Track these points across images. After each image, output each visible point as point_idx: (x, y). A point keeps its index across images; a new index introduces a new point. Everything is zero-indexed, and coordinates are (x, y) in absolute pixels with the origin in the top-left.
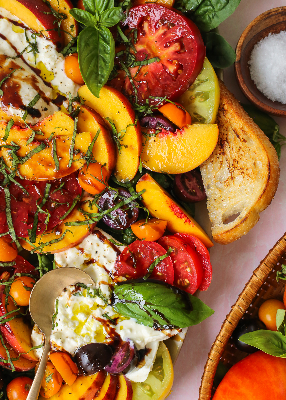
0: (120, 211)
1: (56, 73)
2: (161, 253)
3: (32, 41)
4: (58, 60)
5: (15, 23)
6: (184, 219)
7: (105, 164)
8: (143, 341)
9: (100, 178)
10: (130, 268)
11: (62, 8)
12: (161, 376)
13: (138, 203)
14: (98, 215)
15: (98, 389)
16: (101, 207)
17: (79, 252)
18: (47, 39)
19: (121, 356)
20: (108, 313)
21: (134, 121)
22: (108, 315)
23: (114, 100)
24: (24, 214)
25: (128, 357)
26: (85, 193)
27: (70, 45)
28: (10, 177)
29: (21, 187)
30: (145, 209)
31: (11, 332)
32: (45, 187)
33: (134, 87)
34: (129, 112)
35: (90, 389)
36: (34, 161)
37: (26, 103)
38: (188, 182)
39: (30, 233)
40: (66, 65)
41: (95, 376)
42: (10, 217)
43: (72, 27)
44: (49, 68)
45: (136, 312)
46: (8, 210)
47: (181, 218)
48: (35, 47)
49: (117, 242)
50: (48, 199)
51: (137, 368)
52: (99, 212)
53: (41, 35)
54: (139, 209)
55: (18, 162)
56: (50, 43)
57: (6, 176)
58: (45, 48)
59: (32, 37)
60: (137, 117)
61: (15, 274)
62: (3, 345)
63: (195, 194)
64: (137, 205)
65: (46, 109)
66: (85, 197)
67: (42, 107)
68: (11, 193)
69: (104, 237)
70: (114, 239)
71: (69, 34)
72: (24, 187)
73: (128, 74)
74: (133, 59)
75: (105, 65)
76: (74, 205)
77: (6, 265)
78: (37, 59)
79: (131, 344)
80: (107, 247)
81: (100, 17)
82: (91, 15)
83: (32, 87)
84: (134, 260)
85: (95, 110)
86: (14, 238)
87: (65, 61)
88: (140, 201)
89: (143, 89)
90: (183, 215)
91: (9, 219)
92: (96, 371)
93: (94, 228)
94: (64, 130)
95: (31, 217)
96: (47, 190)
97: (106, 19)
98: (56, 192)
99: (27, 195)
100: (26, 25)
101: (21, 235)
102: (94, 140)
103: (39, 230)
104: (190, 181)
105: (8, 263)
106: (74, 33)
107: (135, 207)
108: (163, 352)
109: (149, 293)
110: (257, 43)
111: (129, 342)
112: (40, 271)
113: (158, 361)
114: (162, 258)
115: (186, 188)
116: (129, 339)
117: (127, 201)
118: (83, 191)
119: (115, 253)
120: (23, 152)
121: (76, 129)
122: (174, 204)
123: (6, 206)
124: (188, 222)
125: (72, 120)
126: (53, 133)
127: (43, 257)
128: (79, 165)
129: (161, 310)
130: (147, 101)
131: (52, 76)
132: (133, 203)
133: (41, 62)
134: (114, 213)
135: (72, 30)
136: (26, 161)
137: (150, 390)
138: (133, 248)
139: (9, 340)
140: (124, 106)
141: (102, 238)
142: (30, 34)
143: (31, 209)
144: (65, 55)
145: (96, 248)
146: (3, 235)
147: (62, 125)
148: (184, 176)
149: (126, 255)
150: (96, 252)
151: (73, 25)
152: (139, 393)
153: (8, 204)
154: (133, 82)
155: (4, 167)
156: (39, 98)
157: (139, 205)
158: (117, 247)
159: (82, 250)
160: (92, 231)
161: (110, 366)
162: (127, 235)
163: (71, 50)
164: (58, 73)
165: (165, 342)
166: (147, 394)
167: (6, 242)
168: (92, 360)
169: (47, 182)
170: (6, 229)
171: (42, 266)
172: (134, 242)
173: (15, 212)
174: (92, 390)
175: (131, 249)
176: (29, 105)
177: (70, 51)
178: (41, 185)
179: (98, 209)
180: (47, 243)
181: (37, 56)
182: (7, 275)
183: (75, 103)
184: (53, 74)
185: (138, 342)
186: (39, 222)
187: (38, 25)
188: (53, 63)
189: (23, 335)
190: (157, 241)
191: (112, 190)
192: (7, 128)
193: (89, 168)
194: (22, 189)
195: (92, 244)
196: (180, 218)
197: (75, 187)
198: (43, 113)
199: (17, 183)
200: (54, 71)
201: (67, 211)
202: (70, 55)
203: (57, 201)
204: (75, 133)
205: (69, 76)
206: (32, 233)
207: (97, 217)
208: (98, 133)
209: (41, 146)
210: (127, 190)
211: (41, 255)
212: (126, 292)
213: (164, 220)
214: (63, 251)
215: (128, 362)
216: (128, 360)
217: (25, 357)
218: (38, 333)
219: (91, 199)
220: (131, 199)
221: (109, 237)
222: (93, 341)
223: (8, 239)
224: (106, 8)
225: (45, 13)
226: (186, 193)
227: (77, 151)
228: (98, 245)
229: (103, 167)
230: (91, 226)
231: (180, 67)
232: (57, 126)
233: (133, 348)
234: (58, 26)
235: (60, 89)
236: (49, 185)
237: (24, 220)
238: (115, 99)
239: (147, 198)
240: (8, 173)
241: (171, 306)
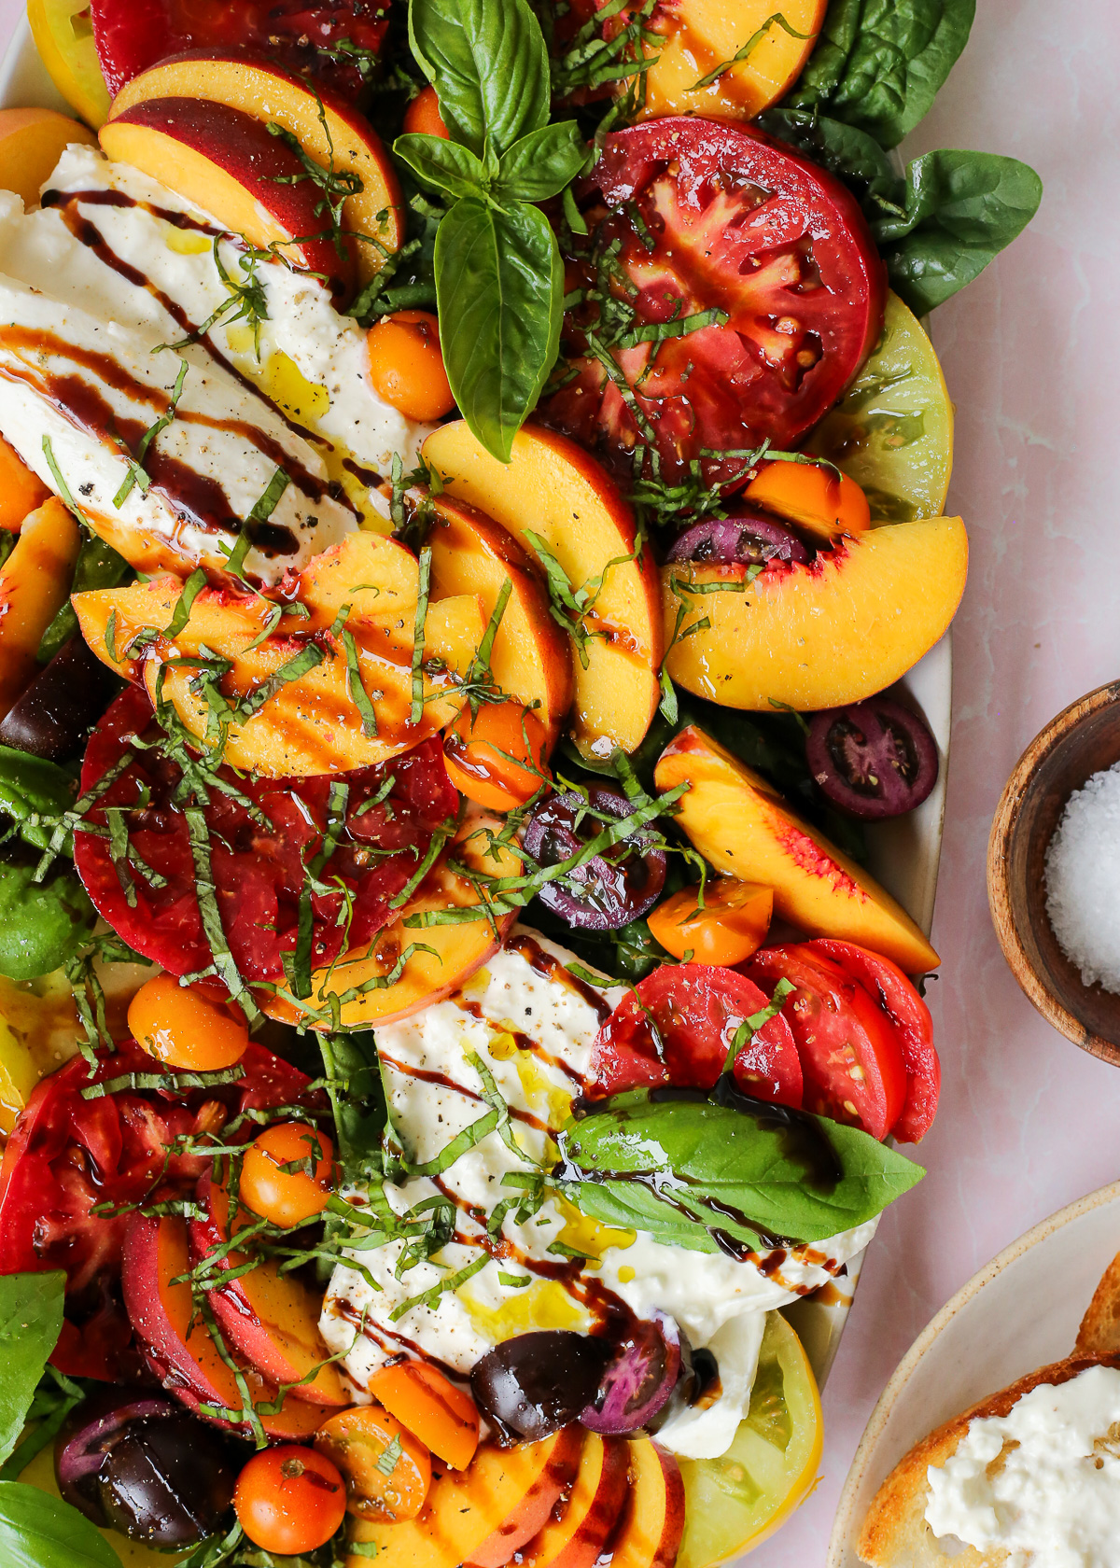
0: (601, 865)
1: (336, 390)
2: (752, 1005)
3: (242, 278)
4: (342, 343)
5: (179, 220)
6: (832, 878)
7: (538, 703)
8: (710, 1314)
9: (521, 755)
10: (643, 1064)
11: (342, 154)
12: (780, 1430)
13: (664, 835)
14: (523, 882)
15: (560, 1489)
16: (531, 855)
17: (468, 1015)
18: (296, 270)
19: (637, 1371)
21: (631, 545)
23: (557, 473)
24: (262, 899)
25: (660, 1374)
26: (470, 808)
27: (379, 283)
28: (202, 771)
29: (244, 802)
30: (689, 854)
31: (247, 1312)
32: (328, 794)
34: (613, 514)
35: (534, 1490)
36: (281, 709)
37: (243, 507)
39: (290, 966)
40: (373, 354)
41: (550, 1442)
42: (215, 912)
43: (382, 216)
44: (309, 371)
46: (204, 888)
47: (821, 876)
48: (254, 299)
49: (597, 973)
50: (342, 837)
51: (696, 1410)
52: (525, 872)
53: (275, 258)
54: (668, 854)
55: (228, 717)
56: (311, 284)
57: (187, 769)
58: (292, 301)
59: (241, 262)
60: (642, 527)
61: (246, 1112)
62: (223, 1358)
64: (658, 842)
65: (313, 522)
66: (470, 818)
67: (297, 516)
68: (210, 824)
69: (550, 960)
70: (583, 963)
71: (374, 242)
72: (255, 803)
76: (436, 851)
77: (211, 1081)
78: (263, 344)
79: (670, 1331)
80: (563, 994)
83: (254, 448)
84: (655, 1037)
85: (488, 511)
86: (235, 987)
87: (369, 342)
88: (670, 827)
90: (826, 863)
91: (212, 918)
92: (548, 1429)
93: (511, 928)
94: (384, 595)
95: (289, 909)
96: (337, 805)
98: (368, 812)
99: (268, 829)
100: (216, 224)
101: (256, 975)
102: (492, 621)
103: (320, 952)
105: (219, 1072)
106: (391, 239)
107: (655, 847)
108: (781, 1347)
111: (659, 1324)
112: (331, 1093)
113: (768, 1379)
114: (757, 1021)
116: (659, 1310)
117: (623, 830)
118: (463, 800)
119: (591, 1014)
120: (241, 682)
121: (425, 589)
122: (794, 829)
123: (197, 875)
124: (846, 889)
125: (410, 559)
126: (348, 608)
127: (337, 1046)
128: (444, 711)
131: (323, 401)
132: (644, 834)
133: (278, 354)
134: (579, 872)
135: (383, 230)
136: (256, 710)
137: (746, 1482)
138: (651, 996)
139: (241, 1340)
140: (593, 494)
141: (541, 961)
142: (231, 254)
143: (284, 880)
144: (367, 323)
145: (524, 1000)
146: (193, 977)
147: (378, 576)
149: (629, 1021)
150: (528, 1011)
151: (385, 212)
152: (705, 1494)
153: (203, 867)
155: (179, 740)
156: (286, 484)
157: (664, 840)
158: (599, 990)
159: (475, 1009)
160: (510, 941)
161: (599, 1409)
162: (630, 948)
163: (386, 300)
164: (342, 388)
165: (785, 1311)
166: (735, 1497)
167: (205, 1001)
168: (534, 1390)
169: (338, 779)
170: (204, 959)
171: (337, 1076)
172: (656, 972)
173: (231, 894)
174: (542, 1494)
175: (644, 999)
176: (255, 511)
177: (380, 305)
178: (314, 790)
179: (524, 862)
180: (351, 994)
181: (261, 333)
182: (218, 1112)
183: (414, 494)
184: (325, 393)
185: (693, 1320)
186: (318, 921)
187: (263, 224)
188: (322, 356)
189: (290, 1318)
190: (745, 967)
191: (569, 790)
192: (181, 600)
193: (480, 720)
194: (249, 808)
195: (508, 986)
196: (816, 877)
197: (431, 788)
198: (304, 537)
199: (227, 789)
200: (332, 380)
201: (411, 876)
202: (385, 319)
203: (375, 845)
204: (425, 600)
205: (384, 398)
206: (296, 964)
207: (520, 890)
208: (506, 595)
209: (307, 655)
210: (616, 786)
211: (331, 1037)
213: (755, 884)
214: (409, 1015)
215: (661, 1393)
216: (663, 1386)
217: (300, 1396)
219: (496, 827)
220: (638, 820)
221: (566, 958)
222: (534, 1327)
223: (213, 994)
225: (284, 180)
226: (837, 785)
227: (430, 665)
228: (531, 989)
229: (529, 712)
230: (502, 926)
232: (357, 583)
233: (676, 1341)
234: (335, 223)
235: (352, 447)
236: (341, 790)
237: (265, 920)
238: (561, 470)
239: (695, 815)
240: (195, 757)
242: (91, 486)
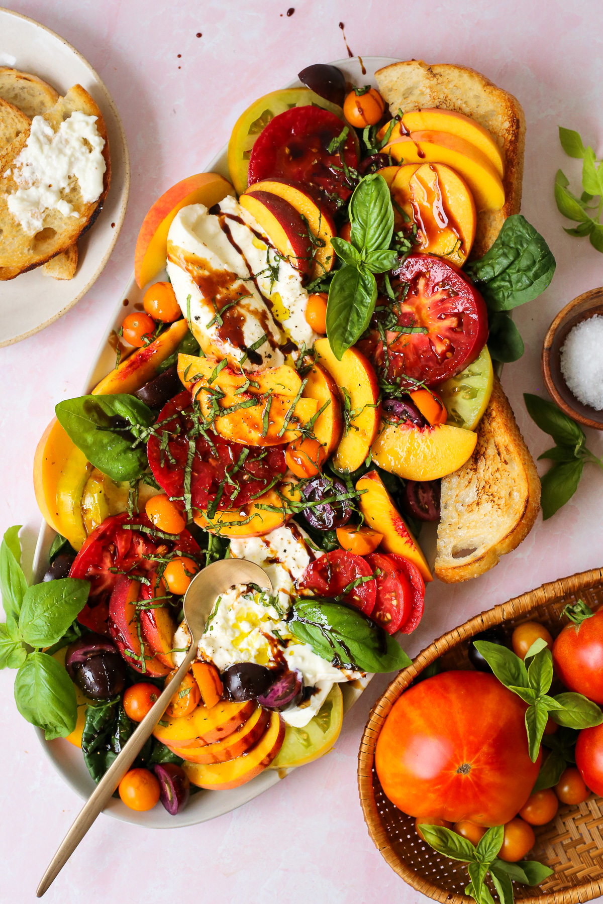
0: (328, 507)
1: (292, 313)
2: (366, 573)
3: (274, 264)
4: (300, 297)
5: (258, 235)
6: (405, 539)
7: (326, 444)
8: (315, 676)
9: (314, 461)
10: (321, 581)
11: (322, 233)
12: (325, 726)
13: (354, 504)
14: (300, 505)
15: (242, 722)
16: (305, 496)
17: (264, 545)
18: (294, 268)
19: (283, 688)
20: (280, 630)
21: (376, 402)
22: (279, 632)
23: (358, 368)
24: (207, 480)
25: (291, 691)
26: (289, 473)
27: (319, 281)
28: (201, 428)
29: (211, 444)
30: (360, 513)
31: (153, 622)
32: (241, 451)
33: (386, 357)
34: (372, 389)
35: (233, 719)
36: (237, 416)
37: (248, 343)
38: (422, 494)
39: (210, 506)
40: (309, 305)
41: (243, 704)
42: (189, 478)
43: (328, 258)
44: (286, 304)
45: (316, 637)
46: (188, 469)
47: (402, 537)
48: (275, 272)
49: (314, 545)
50: (241, 468)
51: (299, 708)
52: (301, 501)
53: (287, 260)
54: (353, 511)
55: (218, 413)
56: (297, 274)
57: (196, 426)
58: (288, 278)
59: (275, 258)
60: (380, 397)
61: (175, 551)
62: (138, 636)
63: (427, 511)
64: (352, 506)
65: (270, 356)
66: (287, 476)
67: (265, 353)
68: (197, 447)
69: (300, 535)
70: (311, 540)
71: (322, 266)
72: (215, 446)
73: (383, 339)
74: (394, 321)
75: (358, 320)
76: (273, 484)
77: (167, 537)
78: (273, 288)
79: (299, 677)
80: (300, 548)
81: (367, 257)
82: (357, 252)
83: (260, 324)
84: (329, 572)
85: (330, 372)
86: (188, 507)
87: (309, 300)
88: (357, 502)
89: (397, 363)
90: (406, 533)
91: (188, 481)
92: (245, 699)
93: (289, 519)
94: (286, 389)
95: (215, 487)
96: (243, 456)
97: (373, 261)
98: (254, 462)
99: (216, 456)
100: (271, 241)
101: (197, 505)
102: (320, 411)
103: (222, 505)
104: (424, 492)
105: (170, 535)
106: (328, 267)
107: (348, 507)
108: (335, 697)
109: (338, 618)
110: (576, 325)
111: (296, 673)
112: (208, 556)
113: (327, 707)
114: (366, 579)
115: (418, 501)
116: (297, 669)
117: (341, 498)
118: (287, 468)
119: (308, 558)
120: (226, 403)
121: (301, 392)
122: (399, 518)
123: (187, 464)
124: (410, 544)
125: (300, 380)
126: (272, 389)
127: (215, 540)
128: (292, 436)
129: (348, 643)
130: (398, 379)
131: (287, 315)
132: (347, 502)
133: (277, 293)
134: (320, 507)
135: (327, 263)
136: (228, 413)
137: (307, 740)
138: (332, 558)
139: (147, 632)
140: (368, 380)
141: (296, 534)
142: (272, 254)
143: (216, 476)
144: (311, 293)
145: (286, 547)
146: (175, 498)
147: (286, 382)
148: (419, 485)
149: (322, 564)
150: (285, 551)
151: (330, 257)
152: (292, 739)
153: (190, 462)
154: (387, 351)
155: (198, 415)
156: (266, 340)
157: (354, 506)
158: (313, 550)
159: (268, 543)
160: (287, 524)
161: (265, 697)
162: (328, 539)
163: (319, 287)
164: (295, 312)
165: (341, 684)
166: (303, 744)
167: (176, 508)
168: (245, 684)
169: (246, 446)
170: (180, 492)
171: (211, 550)
172: (336, 551)
173: (196, 474)
174: (235, 721)
175: (329, 558)
176: (252, 346)
177: (317, 289)
178: (237, 448)
179: (301, 497)
180: (227, 524)
181: (274, 285)
182: (165, 550)
183: (307, 358)
184: (289, 313)
185: (309, 676)
186: (224, 494)
187: (287, 247)
188: (292, 300)
189: (166, 630)
190: (364, 557)
191: (326, 478)
192: (216, 368)
193: (304, 444)
194: (212, 447)
195: (282, 539)
196: (400, 536)
197: (278, 461)
198: (265, 360)
199: (206, 437)
200: (292, 309)
201: (262, 490)
202: (317, 294)
203: (252, 474)
204: (299, 396)
205: (308, 321)
206: (212, 506)
207: (297, 507)
208: (328, 404)
209: (253, 401)
210: (344, 483)
211: (214, 536)
212: (309, 610)
213: (379, 532)
214: (244, 538)
215: (290, 697)
216: (291, 695)
217: (160, 659)
218: (186, 633)
219: (295, 482)
220: (347, 496)
221: (305, 536)
222: (253, 661)
223: (180, 506)
224: (378, 248)
225: (301, 235)
226: (416, 507)
227: (294, 419)
228: (290, 543)
229: (321, 446)
230: (287, 517)
231: (450, 349)
232: (279, 382)
233: (301, 681)
234: (312, 255)
235: (292, 335)
236: (246, 451)
237: (206, 487)
238: (360, 368)
239: (366, 501)
240: (201, 423)
241: (361, 642)
242: (199, 317)
